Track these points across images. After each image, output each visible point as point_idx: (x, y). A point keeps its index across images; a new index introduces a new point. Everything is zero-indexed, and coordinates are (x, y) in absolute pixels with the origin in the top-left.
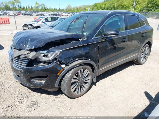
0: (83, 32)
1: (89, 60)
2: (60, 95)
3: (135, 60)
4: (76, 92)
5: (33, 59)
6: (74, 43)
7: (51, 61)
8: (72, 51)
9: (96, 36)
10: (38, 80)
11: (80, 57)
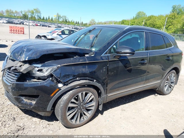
0: (92, 47)
1: (95, 81)
2: (54, 121)
3: (157, 88)
4: (74, 121)
5: (25, 72)
6: (77, 58)
7: (46, 78)
8: (73, 68)
9: (106, 53)
10: (29, 100)
11: (83, 76)
